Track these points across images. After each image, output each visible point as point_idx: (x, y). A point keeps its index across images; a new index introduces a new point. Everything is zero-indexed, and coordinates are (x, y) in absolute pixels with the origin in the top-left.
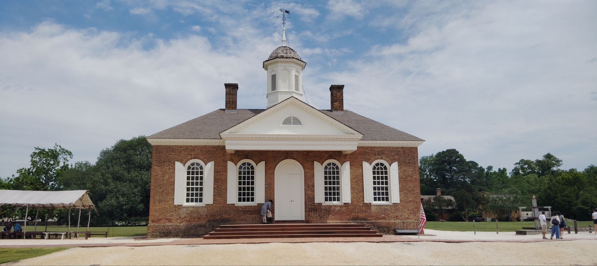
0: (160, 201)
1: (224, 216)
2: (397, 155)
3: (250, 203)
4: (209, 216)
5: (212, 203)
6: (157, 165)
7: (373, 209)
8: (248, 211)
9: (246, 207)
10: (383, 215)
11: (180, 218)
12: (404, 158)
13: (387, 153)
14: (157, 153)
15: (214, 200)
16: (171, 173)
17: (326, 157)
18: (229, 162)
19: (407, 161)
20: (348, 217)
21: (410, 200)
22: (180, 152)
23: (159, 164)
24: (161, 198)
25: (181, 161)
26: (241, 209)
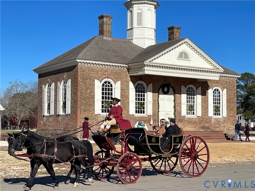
0: (85, 111)
2: (226, 84)
6: (82, 81)
7: (213, 120)
9: (140, 117)
10: (218, 125)
12: (229, 86)
13: (221, 82)
14: (82, 72)
16: (91, 88)
17: (188, 82)
18: (130, 82)
19: (231, 89)
20: (199, 126)
22: (98, 72)
23: (83, 81)
24: (85, 108)
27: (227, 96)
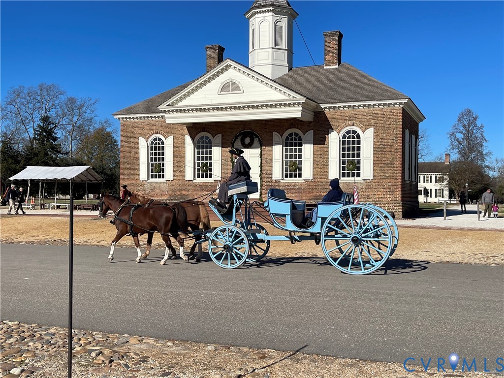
1: (184, 192)
2: (374, 118)
3: (208, 180)
4: (170, 192)
5: (172, 179)
6: (125, 142)
8: (205, 188)
9: (203, 183)
11: (145, 193)
13: (360, 117)
14: (124, 129)
15: (174, 176)
16: (136, 149)
18: (186, 136)
19: (386, 126)
20: (309, 195)
21: (387, 175)
22: (144, 127)
23: (127, 140)
24: (129, 174)
25: (144, 137)
26: (198, 186)
27: (375, 140)
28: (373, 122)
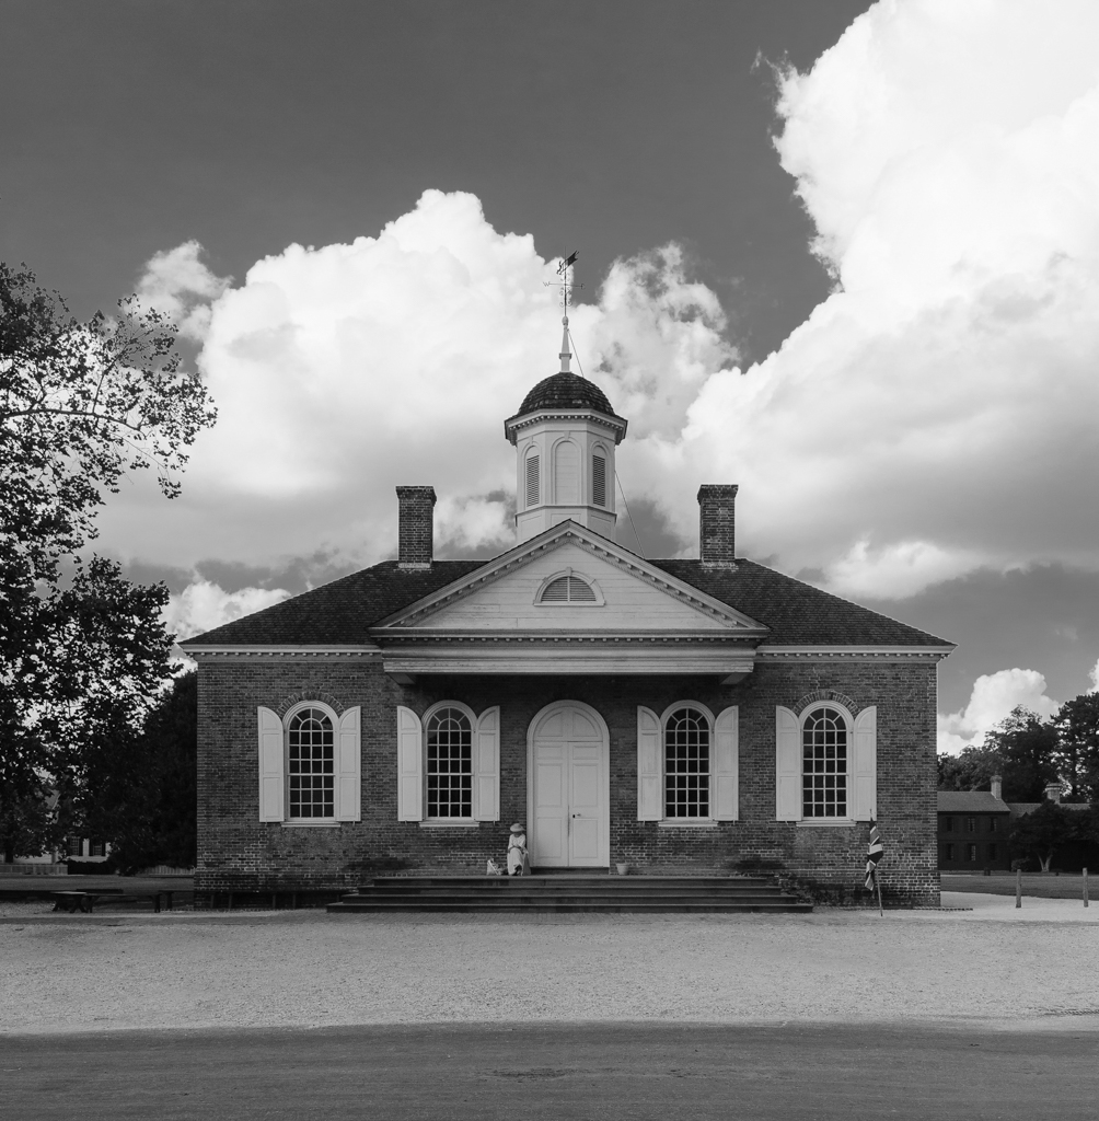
0: (224, 812)
1: (392, 854)
2: (876, 686)
3: (460, 822)
4: (351, 854)
5: (358, 818)
7: (800, 840)
8: (455, 841)
9: (449, 831)
10: (827, 855)
11: (276, 856)
12: (893, 694)
13: (846, 681)
15: (364, 810)
17: (672, 692)
18: (400, 708)
19: (905, 704)
20: (729, 859)
21: (908, 812)
22: (271, 680)
25: (273, 706)
26: (435, 835)
27: (880, 734)
28: (874, 693)
